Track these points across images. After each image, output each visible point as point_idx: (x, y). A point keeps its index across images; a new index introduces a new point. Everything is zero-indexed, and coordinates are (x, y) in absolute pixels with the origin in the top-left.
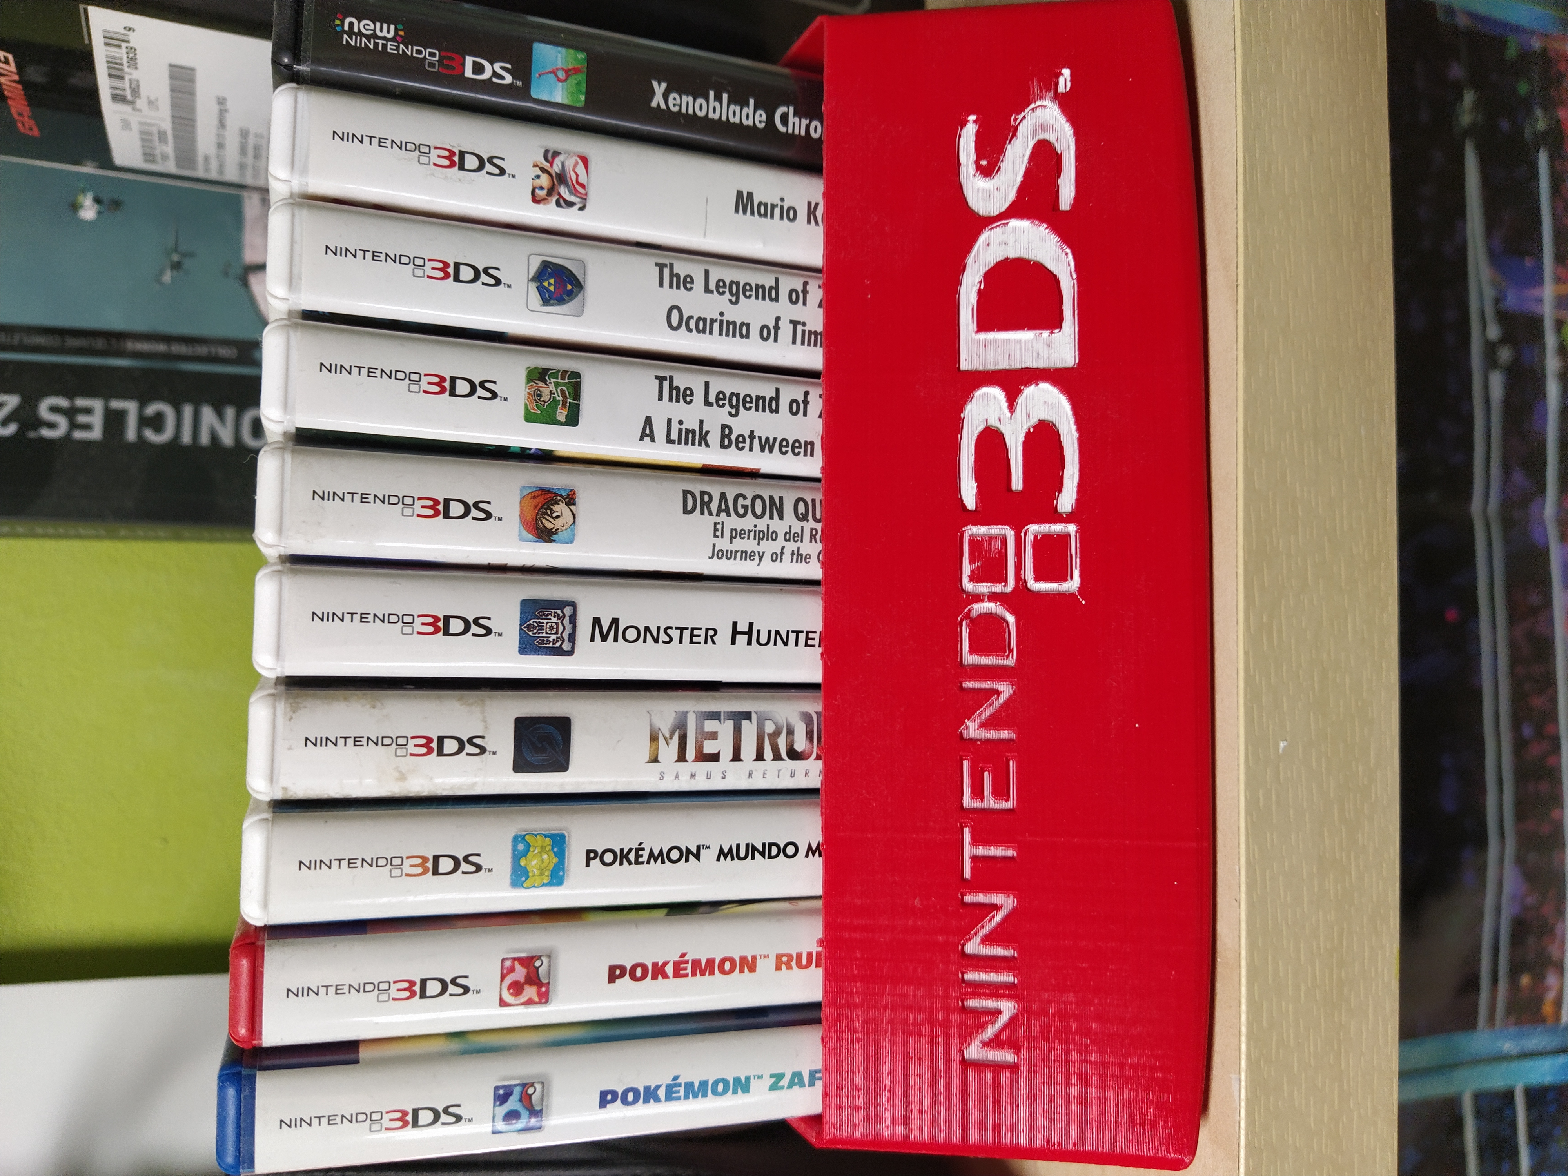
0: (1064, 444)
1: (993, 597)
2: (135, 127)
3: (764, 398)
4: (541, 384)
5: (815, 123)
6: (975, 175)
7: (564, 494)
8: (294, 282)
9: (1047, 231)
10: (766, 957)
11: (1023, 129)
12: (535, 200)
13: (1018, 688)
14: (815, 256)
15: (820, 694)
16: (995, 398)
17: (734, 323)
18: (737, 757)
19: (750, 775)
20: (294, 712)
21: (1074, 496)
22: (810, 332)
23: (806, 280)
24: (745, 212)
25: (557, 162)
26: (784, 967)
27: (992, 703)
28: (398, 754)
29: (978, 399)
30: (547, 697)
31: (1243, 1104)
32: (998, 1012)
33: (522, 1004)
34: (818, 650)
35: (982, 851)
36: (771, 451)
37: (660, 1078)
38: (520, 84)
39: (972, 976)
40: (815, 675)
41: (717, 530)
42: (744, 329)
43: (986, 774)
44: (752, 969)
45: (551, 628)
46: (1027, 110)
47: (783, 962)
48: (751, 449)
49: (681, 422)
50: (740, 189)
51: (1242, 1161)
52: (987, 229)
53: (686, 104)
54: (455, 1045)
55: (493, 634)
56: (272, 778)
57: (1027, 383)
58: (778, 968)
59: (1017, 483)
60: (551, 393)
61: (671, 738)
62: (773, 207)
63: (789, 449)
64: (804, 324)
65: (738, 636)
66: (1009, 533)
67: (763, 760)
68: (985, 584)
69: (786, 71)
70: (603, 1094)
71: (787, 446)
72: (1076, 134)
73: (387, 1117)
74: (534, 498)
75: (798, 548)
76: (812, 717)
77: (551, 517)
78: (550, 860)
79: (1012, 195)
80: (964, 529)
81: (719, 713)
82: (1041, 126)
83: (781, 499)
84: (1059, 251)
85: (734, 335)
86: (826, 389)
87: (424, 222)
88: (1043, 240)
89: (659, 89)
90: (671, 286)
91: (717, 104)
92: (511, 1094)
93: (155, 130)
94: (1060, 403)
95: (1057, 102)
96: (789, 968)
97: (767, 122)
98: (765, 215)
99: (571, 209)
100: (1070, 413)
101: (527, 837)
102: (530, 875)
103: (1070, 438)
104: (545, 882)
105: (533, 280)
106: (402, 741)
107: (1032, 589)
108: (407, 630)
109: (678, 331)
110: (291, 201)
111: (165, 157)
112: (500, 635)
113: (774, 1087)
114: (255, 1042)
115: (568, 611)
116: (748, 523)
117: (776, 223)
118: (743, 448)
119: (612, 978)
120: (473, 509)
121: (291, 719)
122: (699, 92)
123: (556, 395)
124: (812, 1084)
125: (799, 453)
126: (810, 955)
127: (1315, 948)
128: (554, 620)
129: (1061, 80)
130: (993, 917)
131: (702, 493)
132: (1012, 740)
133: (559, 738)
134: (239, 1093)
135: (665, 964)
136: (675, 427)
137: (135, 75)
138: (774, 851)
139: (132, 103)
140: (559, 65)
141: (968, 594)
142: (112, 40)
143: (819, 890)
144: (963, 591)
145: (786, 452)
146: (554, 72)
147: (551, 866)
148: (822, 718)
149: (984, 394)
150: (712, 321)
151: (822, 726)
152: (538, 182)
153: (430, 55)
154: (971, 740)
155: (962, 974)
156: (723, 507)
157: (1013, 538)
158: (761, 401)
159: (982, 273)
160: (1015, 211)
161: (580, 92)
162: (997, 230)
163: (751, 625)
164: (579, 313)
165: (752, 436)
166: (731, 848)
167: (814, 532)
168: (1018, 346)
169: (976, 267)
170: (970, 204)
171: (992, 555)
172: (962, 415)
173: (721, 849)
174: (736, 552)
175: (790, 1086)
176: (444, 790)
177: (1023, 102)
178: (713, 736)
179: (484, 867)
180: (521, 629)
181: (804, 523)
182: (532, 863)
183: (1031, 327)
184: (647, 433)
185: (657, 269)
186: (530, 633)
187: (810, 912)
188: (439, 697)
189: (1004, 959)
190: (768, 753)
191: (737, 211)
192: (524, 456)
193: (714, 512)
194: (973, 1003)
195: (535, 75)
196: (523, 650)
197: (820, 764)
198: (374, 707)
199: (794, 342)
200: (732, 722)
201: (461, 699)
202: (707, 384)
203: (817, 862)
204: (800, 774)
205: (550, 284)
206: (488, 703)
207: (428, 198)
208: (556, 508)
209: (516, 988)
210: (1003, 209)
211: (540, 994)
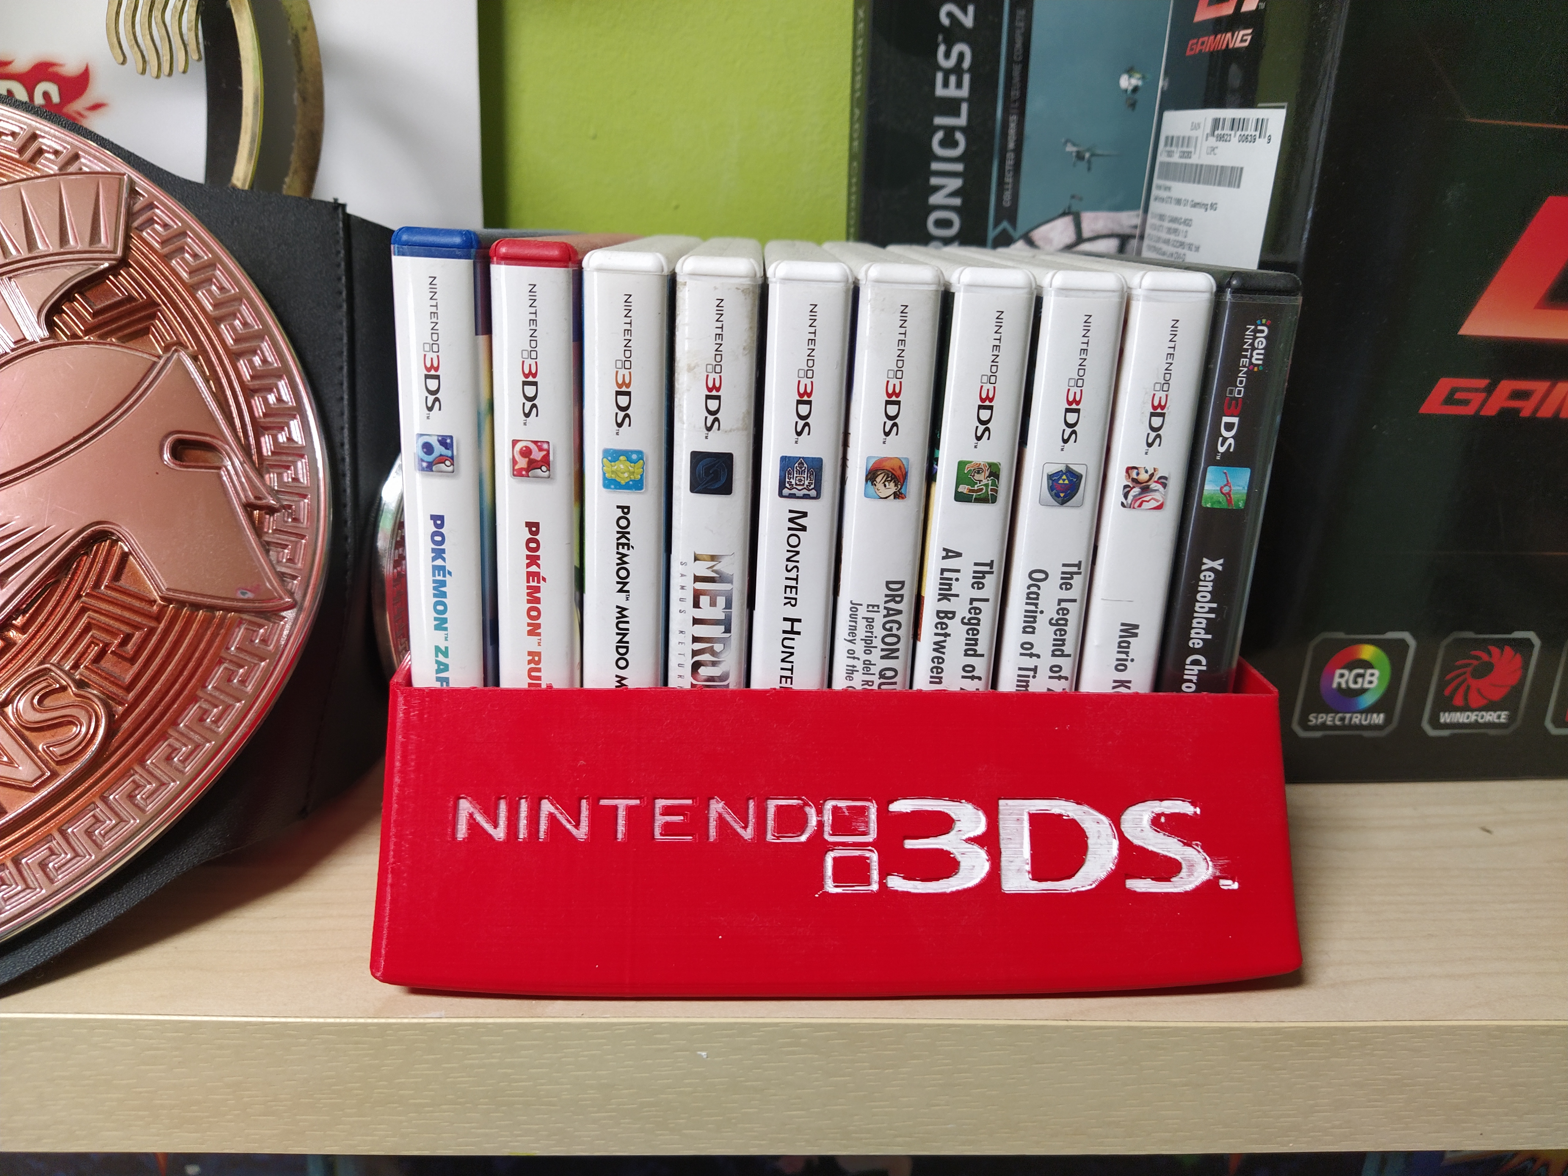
0: (941, 881)
1: (820, 824)
2: (1194, 134)
3: (976, 644)
4: (987, 474)
5: (1194, 687)
6: (1153, 812)
7: (903, 491)
8: (1064, 292)
9: (1110, 870)
10: (539, 644)
11: (1189, 850)
12: (1129, 470)
13: (749, 843)
14: (1088, 686)
15: (742, 687)
16: (977, 827)
17: (1035, 622)
18: (696, 621)
19: (681, 632)
20: (743, 291)
21: (900, 889)
22: (1028, 681)
23: (1069, 679)
24: (1122, 631)
25: (1159, 487)
26: (531, 658)
27: (739, 823)
28: (708, 366)
29: (976, 814)
30: (747, 477)
31: (422, 1021)
32: (496, 826)
33: (513, 457)
34: (777, 686)
35: (621, 814)
36: (934, 650)
37: (451, 561)
38: (1218, 458)
39: (524, 806)
40: (757, 684)
41: (873, 607)
42: (1030, 630)
43: (682, 818)
44: (531, 633)
45: (800, 480)
46: (1205, 854)
47: (535, 657)
48: (936, 634)
49: (957, 580)
50: (1140, 627)
51: (376, 1021)
52: (1111, 822)
53: (1206, 586)
54: (484, 406)
55: (797, 437)
56: (693, 275)
57: (989, 853)
58: (530, 653)
59: (910, 844)
60: (980, 481)
61: (712, 571)
62: (1127, 653)
63: (936, 665)
64: (1034, 677)
65: (790, 623)
66: (871, 837)
67: (693, 642)
68: (831, 818)
69: (1234, 664)
70: (441, 518)
71: (939, 663)
72: (1186, 893)
73: (434, 356)
74: (900, 467)
75: (858, 671)
76: (724, 681)
77: (885, 481)
78: (624, 478)
79: (1137, 842)
80: (874, 801)
81: (731, 608)
82: (1192, 866)
83: (897, 658)
84: (1094, 878)
85: (1025, 622)
86: (983, 694)
87: (1110, 387)
88: (1102, 866)
89: (1217, 564)
90: (1063, 573)
91: (1206, 610)
92: (447, 448)
93: (1192, 149)
94: (973, 878)
95: (1212, 878)
96: (529, 662)
97: (1194, 648)
98: (1120, 647)
99: (1122, 496)
100: (966, 886)
101: (641, 461)
102: (613, 464)
103: (945, 886)
104: (607, 475)
105: (1067, 467)
106: (718, 369)
107: (827, 855)
108: (802, 374)
109: (1028, 578)
110: (1125, 289)
111: (1170, 154)
112: (796, 442)
113: (437, 649)
114: (495, 259)
115: (813, 493)
116: (879, 632)
117: (1113, 655)
118: (937, 628)
119: (529, 525)
120: (892, 422)
121: (738, 289)
122: (1215, 595)
123: (978, 485)
124: (438, 679)
125: (932, 672)
126: (539, 678)
127: (542, 1081)
128: (806, 483)
129: (1229, 882)
130: (570, 822)
131: (902, 596)
132: (708, 838)
133: (716, 486)
134: (458, 247)
135: (538, 566)
136: (953, 575)
137: (1235, 140)
138: (623, 651)
139: (1213, 134)
140: (1233, 488)
141: (823, 805)
142: (1260, 125)
143: (588, 685)
144: (825, 801)
145: (934, 662)
146: (1228, 484)
147: (618, 479)
148: (725, 689)
149: (980, 818)
150: (1036, 605)
151: (718, 689)
152: (1142, 471)
153: (1239, 390)
154: (708, 806)
155: (526, 798)
156: (891, 612)
157: (867, 841)
158: (974, 642)
159: (1076, 818)
160: (1124, 844)
161: (1213, 503)
162: (1110, 830)
163: (799, 633)
164: (1041, 502)
165: (947, 635)
166: (626, 617)
167: (870, 683)
168: (1018, 846)
169: (1080, 812)
170: (1131, 808)
171: (854, 824)
172: (963, 801)
173: (625, 609)
174: (856, 622)
175: (437, 662)
176: (680, 399)
177: (1211, 851)
178: (713, 604)
179: (620, 429)
180: (800, 458)
181: (877, 676)
182: (622, 465)
183: (1033, 856)
184: (950, 554)
185: (1077, 562)
186: (797, 465)
187: (571, 679)
188: (750, 396)
189: (537, 831)
190: (698, 646)
191: (1123, 624)
192: (932, 460)
193: (887, 605)
194: (503, 806)
195: (1225, 469)
196: (783, 459)
197: (688, 687)
198: (744, 349)
199: (1020, 669)
200: (724, 618)
201: (748, 413)
202: (987, 600)
203: (612, 684)
204: (681, 671)
205: (1064, 480)
206: (745, 433)
207: (1129, 390)
208: (892, 484)
209: (526, 453)
210: (1126, 835)
211: (522, 469)
